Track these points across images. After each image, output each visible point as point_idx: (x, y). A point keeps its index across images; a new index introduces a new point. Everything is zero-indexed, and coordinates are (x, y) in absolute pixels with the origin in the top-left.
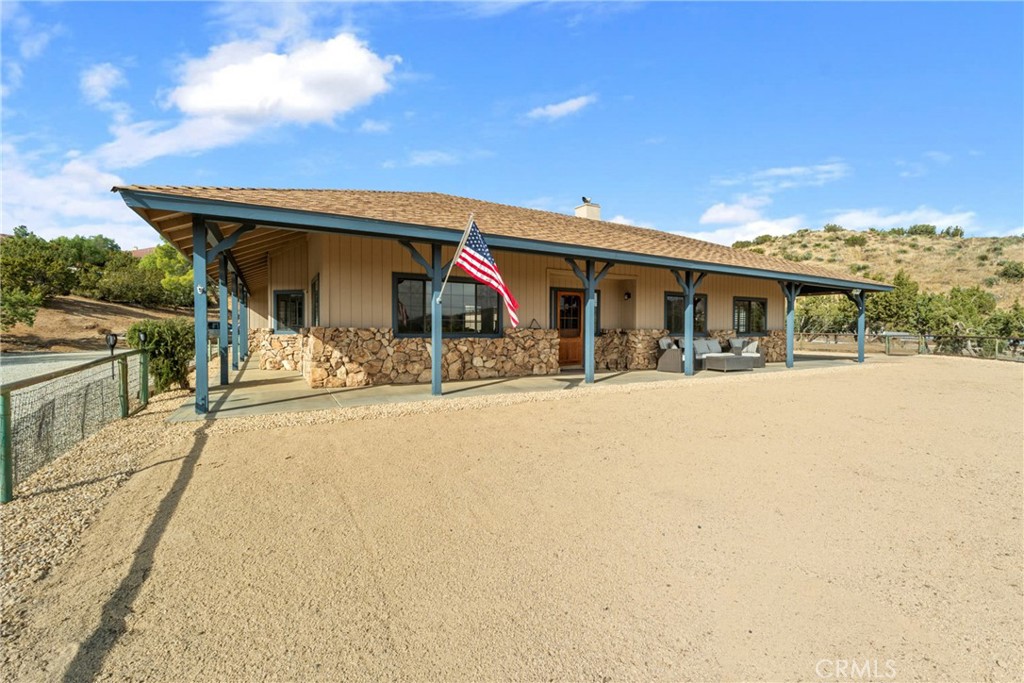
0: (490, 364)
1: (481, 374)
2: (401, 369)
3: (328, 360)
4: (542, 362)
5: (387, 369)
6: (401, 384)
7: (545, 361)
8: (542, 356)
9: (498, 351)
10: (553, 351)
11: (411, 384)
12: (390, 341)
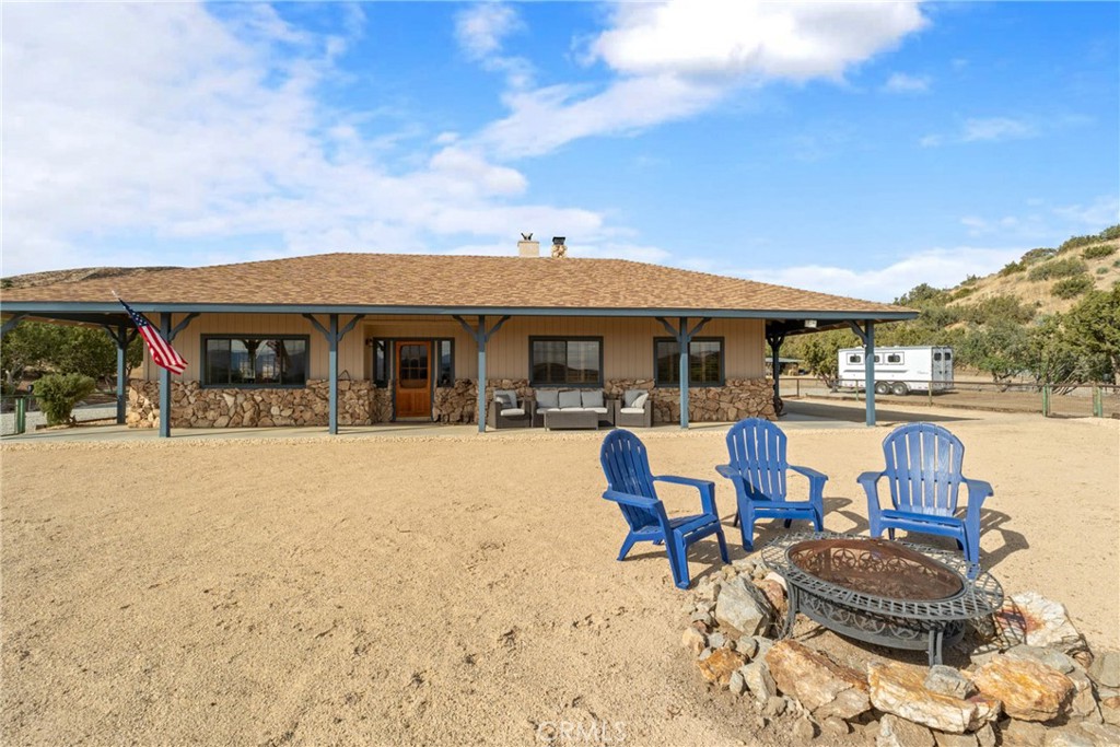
0: (287, 412)
1: (276, 422)
2: (200, 414)
3: (141, 406)
4: (347, 412)
5: (188, 414)
6: (199, 427)
7: (350, 411)
8: (347, 407)
9: (296, 401)
10: (361, 402)
11: (207, 427)
12: (192, 392)
